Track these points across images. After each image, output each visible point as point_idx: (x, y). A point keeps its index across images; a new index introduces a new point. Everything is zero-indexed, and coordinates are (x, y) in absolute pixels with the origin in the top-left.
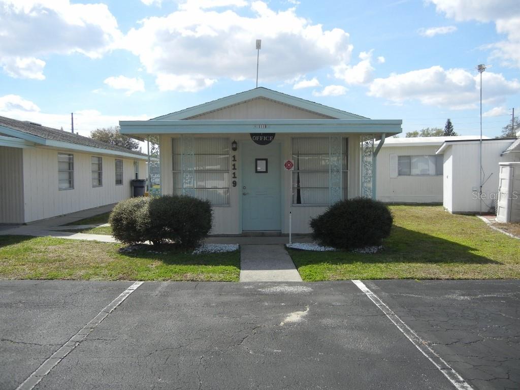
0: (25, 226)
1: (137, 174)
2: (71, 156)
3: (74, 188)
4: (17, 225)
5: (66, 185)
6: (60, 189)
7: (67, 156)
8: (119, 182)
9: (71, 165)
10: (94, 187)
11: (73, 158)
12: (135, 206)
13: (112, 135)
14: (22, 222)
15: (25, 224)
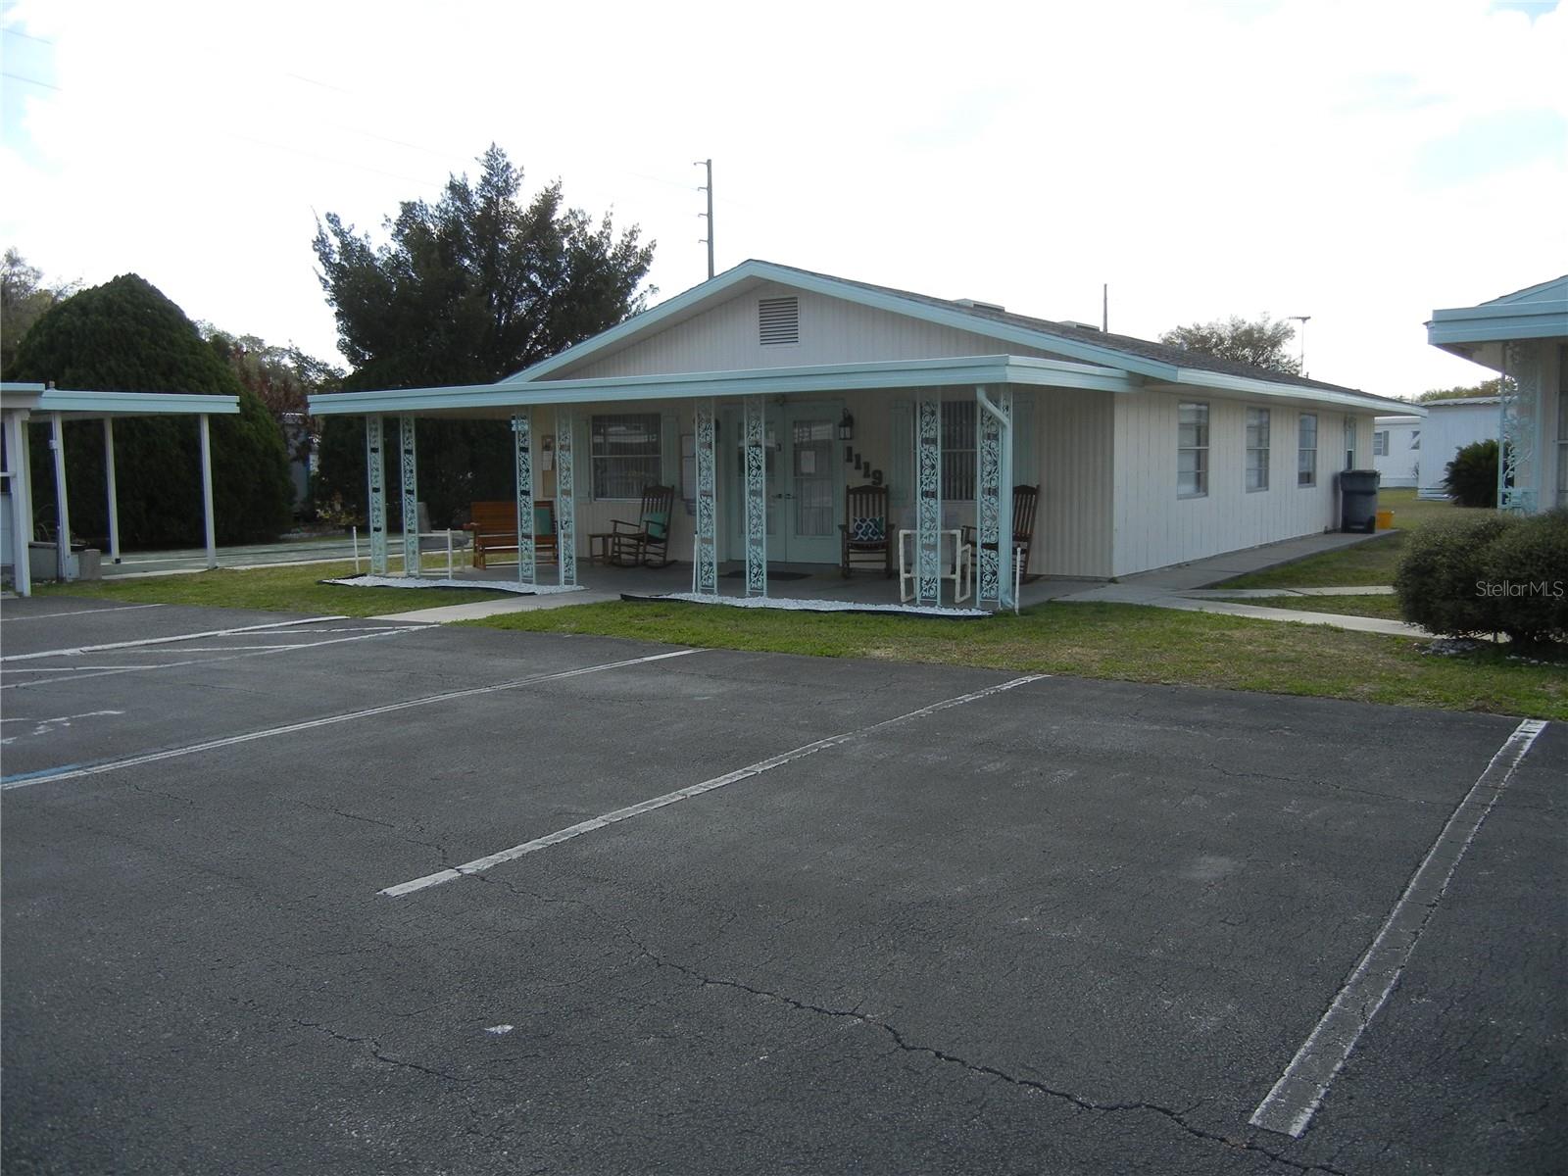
0: (1113, 585)
1: (1350, 454)
2: (1203, 408)
3: (1207, 495)
4: (1096, 581)
5: (1190, 488)
6: (1180, 498)
7: (1194, 406)
8: (1307, 478)
9: (1202, 431)
10: (1250, 490)
11: (1208, 413)
12: (1475, 535)
13: (1221, 340)
14: (1108, 575)
15: (1113, 581)
